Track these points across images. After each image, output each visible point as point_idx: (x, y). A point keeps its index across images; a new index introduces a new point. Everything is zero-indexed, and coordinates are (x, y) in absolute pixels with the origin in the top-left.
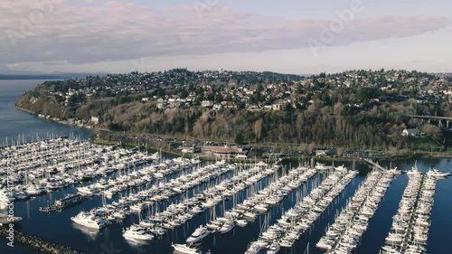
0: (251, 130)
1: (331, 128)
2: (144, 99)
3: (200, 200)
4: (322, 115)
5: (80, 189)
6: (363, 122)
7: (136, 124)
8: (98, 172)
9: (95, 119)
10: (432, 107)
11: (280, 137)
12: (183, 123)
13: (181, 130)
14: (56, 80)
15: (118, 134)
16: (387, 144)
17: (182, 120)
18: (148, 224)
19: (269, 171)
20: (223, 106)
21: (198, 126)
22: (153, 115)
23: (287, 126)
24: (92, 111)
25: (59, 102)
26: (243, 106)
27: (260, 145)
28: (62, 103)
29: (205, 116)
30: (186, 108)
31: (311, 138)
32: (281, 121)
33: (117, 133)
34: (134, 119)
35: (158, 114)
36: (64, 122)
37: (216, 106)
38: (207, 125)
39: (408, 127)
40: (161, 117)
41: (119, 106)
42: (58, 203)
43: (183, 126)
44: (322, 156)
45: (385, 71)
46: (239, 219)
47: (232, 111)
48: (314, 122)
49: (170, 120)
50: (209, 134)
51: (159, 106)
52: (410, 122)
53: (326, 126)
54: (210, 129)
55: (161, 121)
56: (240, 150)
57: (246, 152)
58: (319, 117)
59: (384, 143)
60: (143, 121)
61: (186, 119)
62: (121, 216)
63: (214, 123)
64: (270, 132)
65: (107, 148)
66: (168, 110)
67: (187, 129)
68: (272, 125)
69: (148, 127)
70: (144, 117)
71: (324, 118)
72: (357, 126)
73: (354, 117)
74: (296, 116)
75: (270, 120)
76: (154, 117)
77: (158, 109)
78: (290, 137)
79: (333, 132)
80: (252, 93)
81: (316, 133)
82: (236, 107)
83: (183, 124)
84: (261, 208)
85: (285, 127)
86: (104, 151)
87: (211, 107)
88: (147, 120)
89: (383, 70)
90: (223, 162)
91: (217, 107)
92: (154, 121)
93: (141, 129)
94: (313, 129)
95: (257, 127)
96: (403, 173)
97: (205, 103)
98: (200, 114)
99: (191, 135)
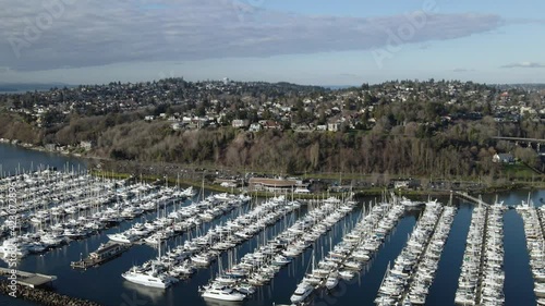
0: (305, 157)
1: (406, 153)
2: (147, 118)
3: (278, 247)
4: (392, 137)
5: (112, 237)
6: (445, 145)
7: (147, 151)
8: (123, 214)
9: (87, 145)
10: (513, 126)
11: (342, 165)
12: (211, 148)
13: (209, 157)
14: (13, 93)
15: (125, 163)
16: (477, 173)
17: (210, 145)
18: (228, 281)
19: (345, 208)
20: (262, 126)
21: (232, 152)
22: (169, 139)
23: (350, 151)
24: (79, 134)
25: (29, 121)
26: (287, 126)
27: (320, 176)
28: (33, 123)
29: (239, 139)
30: (213, 129)
31: (382, 165)
32: (341, 145)
33: (123, 162)
34: (143, 144)
35: (175, 137)
36: (41, 149)
37: (253, 126)
38: (245, 151)
39: (498, 152)
40: (179, 141)
41: (117, 127)
42: (94, 255)
43: (212, 152)
44: (402, 188)
45: (436, 81)
46: (341, 270)
47: (276, 133)
48: (384, 146)
49: (194, 145)
50: (247, 163)
51: (175, 127)
52: (498, 145)
53: (400, 151)
54: (248, 157)
55: (181, 146)
56: (300, 182)
57: (307, 185)
58: (389, 139)
59: (474, 171)
60: (156, 146)
61: (215, 143)
62: (187, 271)
63: (253, 148)
64: (329, 159)
65: (119, 183)
66: (187, 131)
67: (217, 156)
68: (330, 150)
69: (163, 154)
70: (156, 141)
71: (396, 140)
72: (438, 150)
73: (434, 139)
74: (360, 138)
75: (328, 144)
76: (170, 142)
77: (174, 131)
78: (355, 166)
79: (408, 159)
80: (289, 109)
81: (388, 160)
82: (279, 127)
83: (211, 150)
84: (362, 256)
85: (349, 153)
86: (116, 186)
87: (246, 128)
88: (161, 145)
89: (432, 80)
90: (281, 198)
91: (255, 127)
92: (172, 147)
93: (154, 157)
94: (384, 155)
95: (313, 153)
96: (511, 208)
97: (238, 123)
98: (232, 137)
99: (225, 164)
